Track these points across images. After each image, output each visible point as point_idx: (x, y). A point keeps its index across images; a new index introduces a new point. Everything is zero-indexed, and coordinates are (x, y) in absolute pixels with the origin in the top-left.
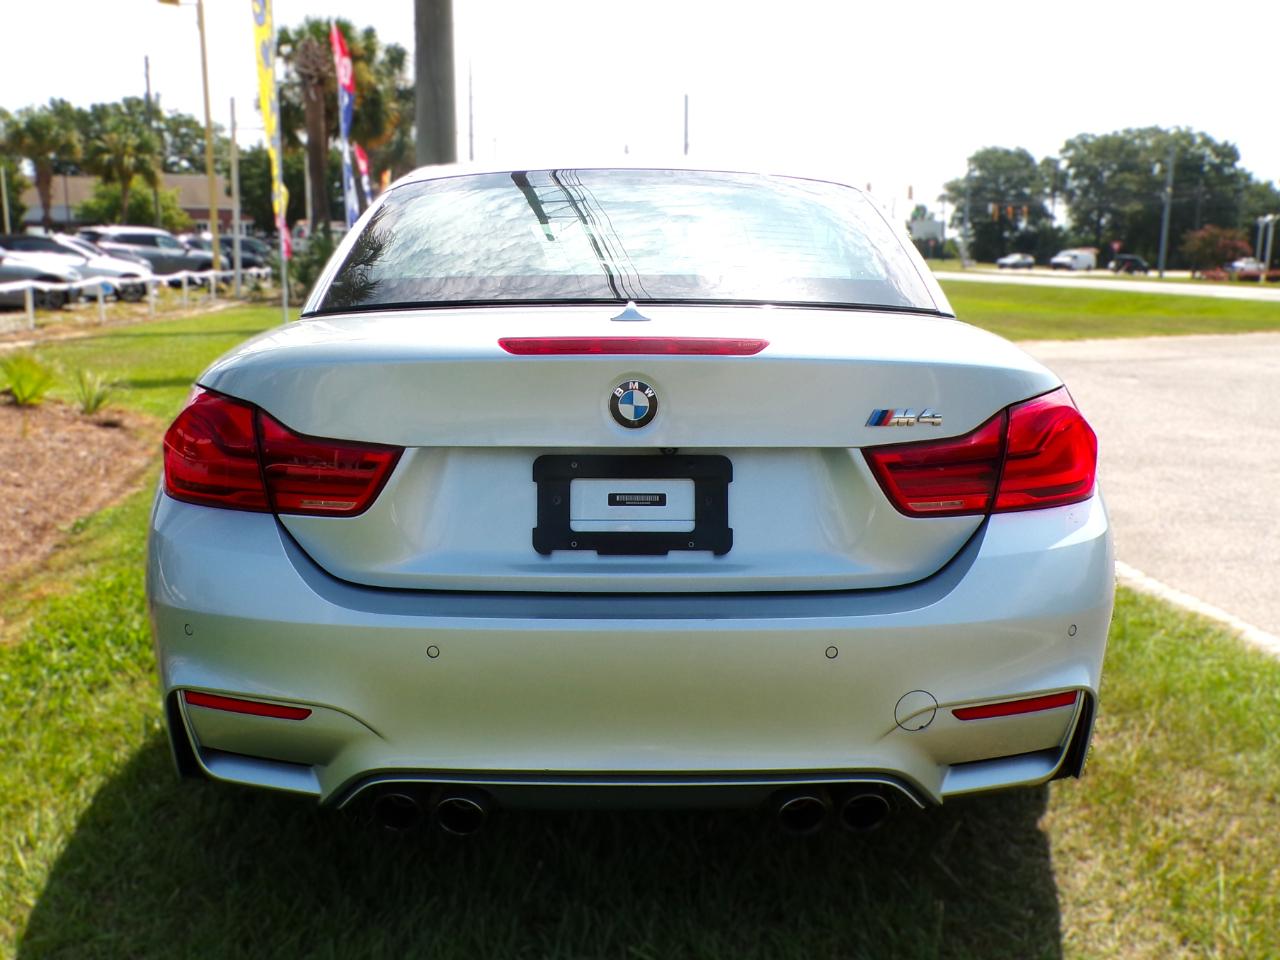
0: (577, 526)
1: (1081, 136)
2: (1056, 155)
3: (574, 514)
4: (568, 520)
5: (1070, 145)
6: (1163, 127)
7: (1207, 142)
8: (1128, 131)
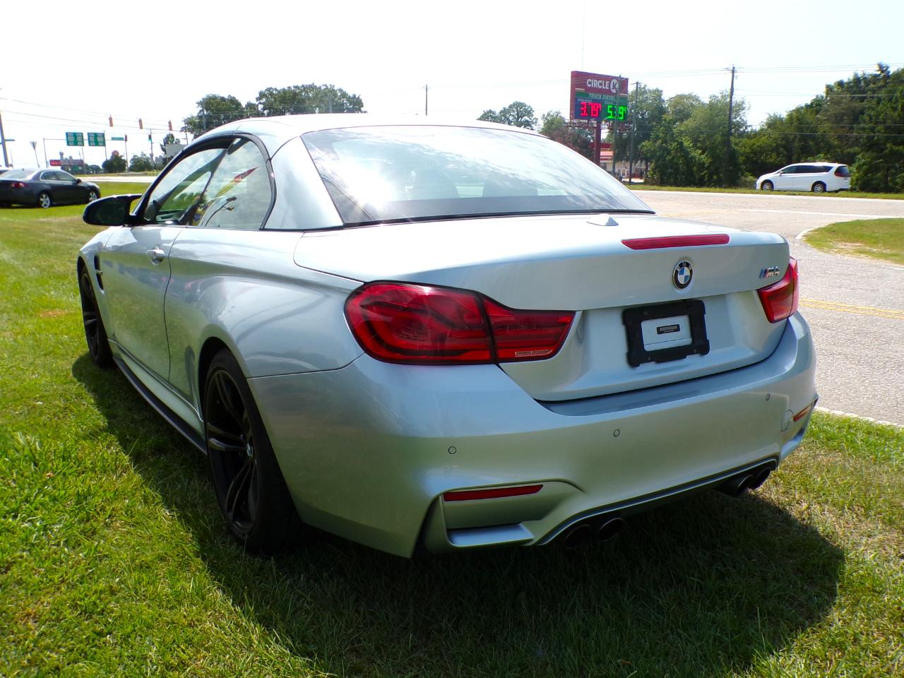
0: (648, 348)
1: (269, 89)
2: (254, 101)
3: (645, 342)
4: (643, 345)
5: (262, 95)
6: (318, 84)
7: (344, 95)
8: (296, 87)
